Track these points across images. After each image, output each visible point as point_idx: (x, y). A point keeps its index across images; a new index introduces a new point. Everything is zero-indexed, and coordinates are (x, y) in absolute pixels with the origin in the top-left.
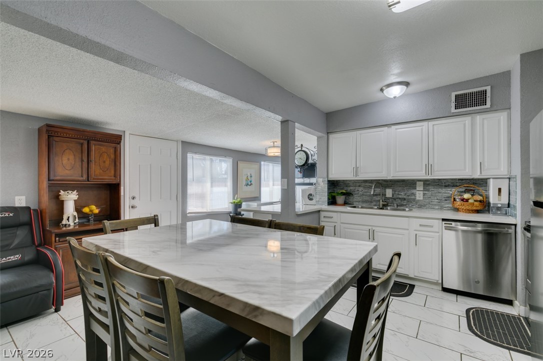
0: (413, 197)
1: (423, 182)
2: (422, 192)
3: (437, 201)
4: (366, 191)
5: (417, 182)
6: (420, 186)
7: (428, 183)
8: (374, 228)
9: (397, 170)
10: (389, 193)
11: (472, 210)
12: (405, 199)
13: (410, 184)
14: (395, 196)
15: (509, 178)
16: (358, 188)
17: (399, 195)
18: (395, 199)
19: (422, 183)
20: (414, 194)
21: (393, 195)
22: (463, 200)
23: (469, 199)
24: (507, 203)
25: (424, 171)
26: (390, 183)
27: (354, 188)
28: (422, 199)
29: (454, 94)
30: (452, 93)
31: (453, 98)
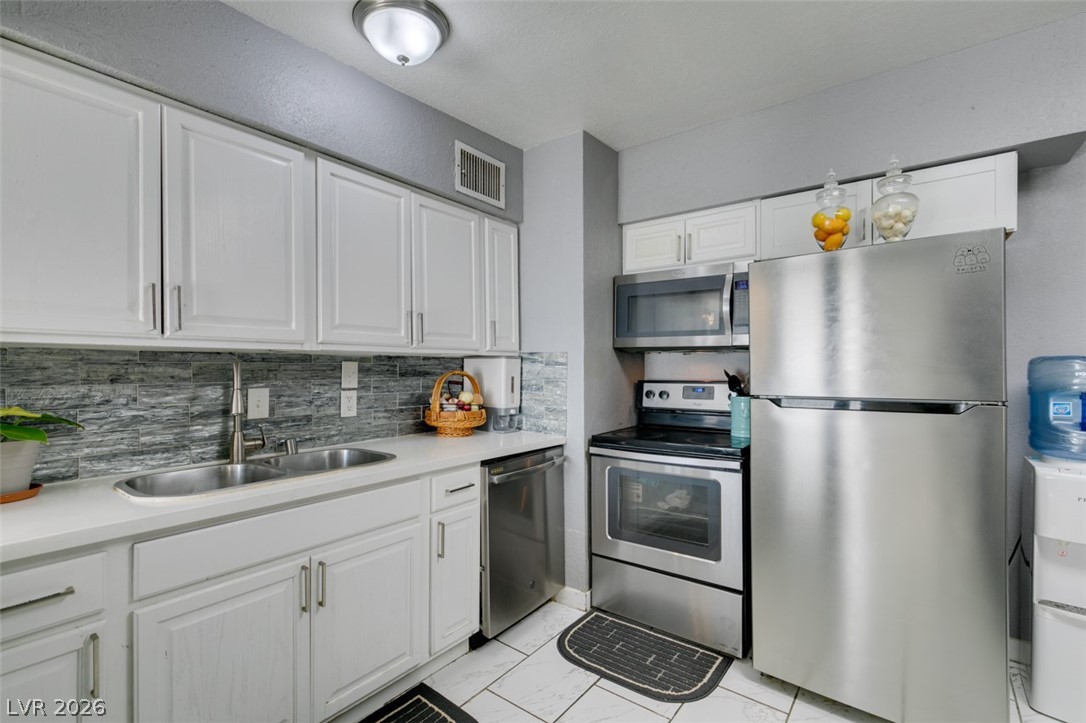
0: (332, 411)
1: (356, 364)
2: (354, 394)
3: (386, 414)
4: (153, 401)
5: (343, 363)
6: (350, 376)
7: (367, 365)
8: (317, 557)
9: (337, 322)
10: (258, 402)
11: (467, 429)
12: (308, 418)
13: (322, 367)
14: (278, 415)
15: (522, 359)
16: (107, 388)
17: (290, 405)
18: (276, 424)
19: (354, 366)
20: (336, 402)
21: (272, 410)
22: (462, 407)
23: (470, 405)
24: (518, 406)
25: (403, 333)
26: (264, 365)
27: (83, 389)
28: (354, 413)
29: (459, 146)
30: (456, 142)
31: (458, 156)
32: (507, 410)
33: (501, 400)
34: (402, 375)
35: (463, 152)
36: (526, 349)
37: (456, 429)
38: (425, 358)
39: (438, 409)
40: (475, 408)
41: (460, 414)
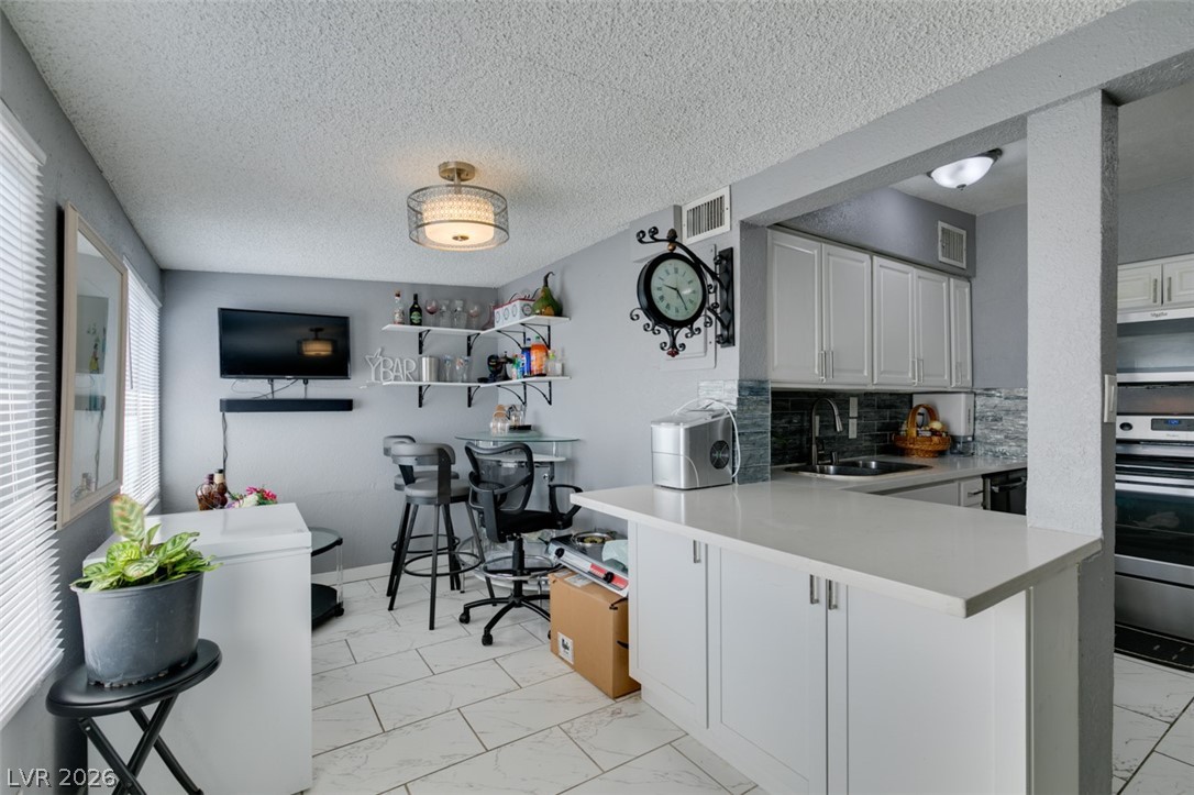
0: (844, 434)
1: (856, 398)
2: (855, 421)
3: (870, 438)
5: (850, 398)
6: (854, 408)
7: (861, 399)
9: (882, 369)
11: (937, 452)
12: (834, 438)
15: (975, 394)
19: (855, 400)
20: (847, 427)
21: (820, 431)
22: (935, 433)
23: (940, 432)
24: (972, 434)
28: (855, 436)
29: (941, 225)
30: (940, 223)
31: (940, 233)
32: (965, 437)
33: (960, 428)
34: (879, 407)
35: (943, 230)
36: (980, 385)
37: (927, 452)
38: (891, 394)
39: (915, 435)
40: (944, 434)
41: (936, 439)
